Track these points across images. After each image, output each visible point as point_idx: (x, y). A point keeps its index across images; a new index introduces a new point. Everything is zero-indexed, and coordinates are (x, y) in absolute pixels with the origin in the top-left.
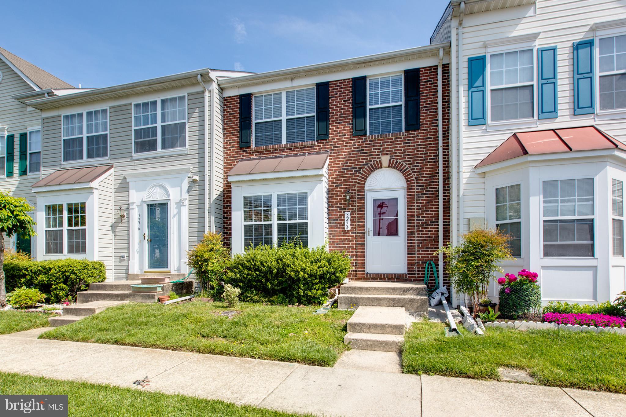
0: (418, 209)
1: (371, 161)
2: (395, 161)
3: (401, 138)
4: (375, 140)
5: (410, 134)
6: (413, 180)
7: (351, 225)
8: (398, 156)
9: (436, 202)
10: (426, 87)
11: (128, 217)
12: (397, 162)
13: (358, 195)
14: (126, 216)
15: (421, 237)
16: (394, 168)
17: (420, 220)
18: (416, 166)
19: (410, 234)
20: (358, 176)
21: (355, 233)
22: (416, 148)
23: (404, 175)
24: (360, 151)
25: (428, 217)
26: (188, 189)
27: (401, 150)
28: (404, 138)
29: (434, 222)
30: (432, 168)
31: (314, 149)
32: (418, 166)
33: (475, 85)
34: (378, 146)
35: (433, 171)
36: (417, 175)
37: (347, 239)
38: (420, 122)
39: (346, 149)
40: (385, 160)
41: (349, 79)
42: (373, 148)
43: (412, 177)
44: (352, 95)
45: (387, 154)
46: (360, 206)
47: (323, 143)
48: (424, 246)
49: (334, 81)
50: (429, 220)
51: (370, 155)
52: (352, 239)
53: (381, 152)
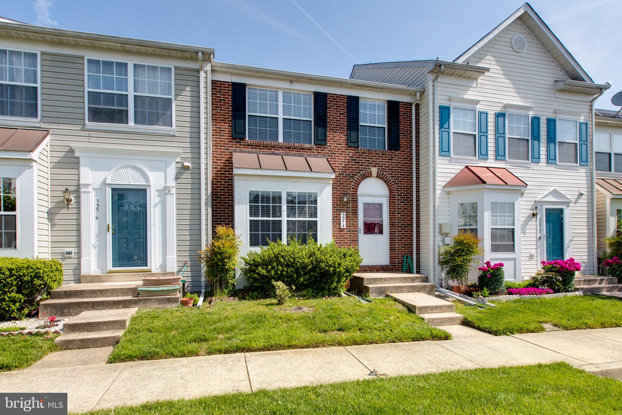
0: (398, 213)
1: (362, 170)
2: (382, 173)
3: (386, 155)
4: (366, 153)
5: (392, 153)
6: (395, 190)
7: (346, 224)
8: (383, 169)
9: (411, 209)
10: (404, 118)
11: (78, 202)
12: (383, 174)
13: (352, 198)
14: (73, 201)
15: (400, 236)
16: (381, 178)
17: (400, 222)
18: (396, 179)
19: (392, 233)
20: (352, 182)
21: (350, 231)
22: (396, 165)
23: (388, 185)
24: (354, 160)
25: (405, 220)
26: (176, 175)
27: (386, 164)
28: (388, 155)
29: (409, 225)
30: (408, 182)
31: (313, 152)
32: (398, 179)
33: (444, 127)
34: (368, 158)
35: (408, 184)
36: (397, 186)
37: (342, 236)
38: (400, 144)
39: (342, 157)
40: (374, 171)
41: (345, 96)
42: (364, 159)
43: (394, 187)
44: (347, 110)
45: (375, 166)
46: (354, 208)
47: (321, 148)
48: (403, 243)
49: (331, 94)
50: (406, 222)
51: (362, 165)
52: (347, 236)
53: (371, 163)
